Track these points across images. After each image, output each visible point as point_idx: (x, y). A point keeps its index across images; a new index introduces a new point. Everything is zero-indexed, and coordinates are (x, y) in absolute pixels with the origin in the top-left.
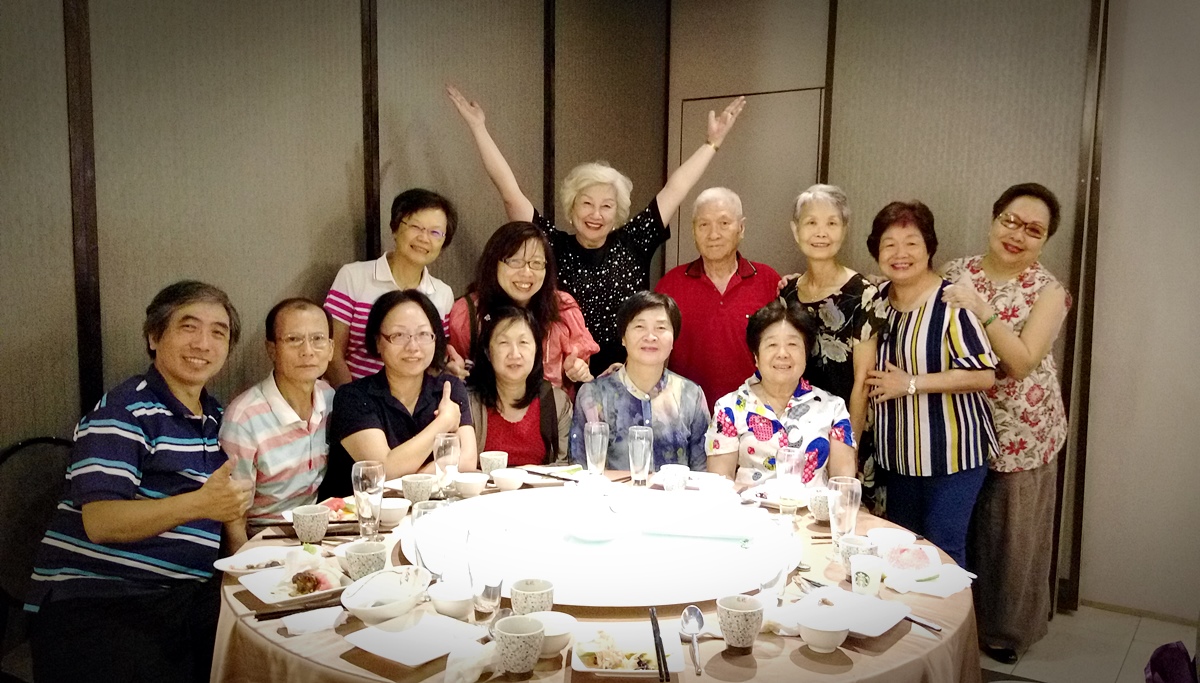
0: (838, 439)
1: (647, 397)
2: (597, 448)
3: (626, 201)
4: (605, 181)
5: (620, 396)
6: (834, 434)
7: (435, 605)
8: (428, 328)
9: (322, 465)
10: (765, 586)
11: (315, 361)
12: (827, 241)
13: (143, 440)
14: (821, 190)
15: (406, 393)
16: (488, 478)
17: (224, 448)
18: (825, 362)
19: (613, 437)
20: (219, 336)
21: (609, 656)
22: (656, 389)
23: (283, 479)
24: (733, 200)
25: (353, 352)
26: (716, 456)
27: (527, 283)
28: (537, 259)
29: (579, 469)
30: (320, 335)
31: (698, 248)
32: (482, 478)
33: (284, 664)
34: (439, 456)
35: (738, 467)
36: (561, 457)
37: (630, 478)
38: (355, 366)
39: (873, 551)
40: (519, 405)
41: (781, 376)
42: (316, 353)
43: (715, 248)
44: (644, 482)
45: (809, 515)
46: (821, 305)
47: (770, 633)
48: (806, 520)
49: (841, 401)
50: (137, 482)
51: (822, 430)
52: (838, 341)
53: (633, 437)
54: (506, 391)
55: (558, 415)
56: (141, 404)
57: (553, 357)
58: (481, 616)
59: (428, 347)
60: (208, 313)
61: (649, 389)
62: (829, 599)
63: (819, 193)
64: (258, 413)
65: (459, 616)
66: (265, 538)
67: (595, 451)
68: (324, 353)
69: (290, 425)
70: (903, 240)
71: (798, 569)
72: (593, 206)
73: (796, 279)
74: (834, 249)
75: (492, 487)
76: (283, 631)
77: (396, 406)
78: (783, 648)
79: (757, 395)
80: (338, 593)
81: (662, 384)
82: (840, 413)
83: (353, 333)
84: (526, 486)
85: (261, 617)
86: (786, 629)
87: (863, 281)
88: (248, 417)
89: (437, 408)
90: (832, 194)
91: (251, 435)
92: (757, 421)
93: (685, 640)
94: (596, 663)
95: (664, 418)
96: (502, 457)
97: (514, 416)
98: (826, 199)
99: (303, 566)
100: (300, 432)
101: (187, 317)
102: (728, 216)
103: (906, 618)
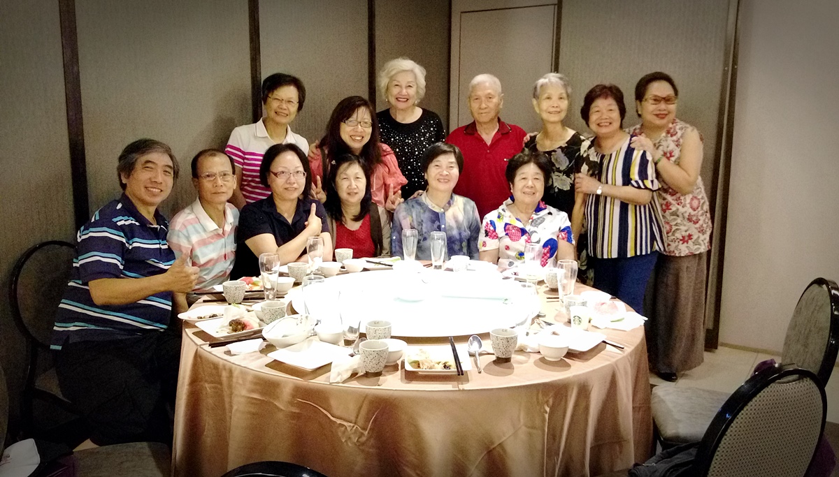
0: (563, 239)
1: (442, 210)
2: (410, 245)
3: (422, 82)
4: (407, 69)
5: (425, 211)
6: (560, 236)
7: (319, 337)
8: (301, 169)
9: (232, 257)
10: (518, 325)
11: (224, 189)
12: (558, 110)
13: (124, 240)
14: (553, 76)
15: (287, 211)
16: (341, 265)
17: (171, 247)
18: (556, 190)
19: (420, 238)
20: (168, 174)
21: (427, 362)
22: (447, 205)
23: (208, 266)
24: (495, 82)
25: (246, 185)
26: (484, 251)
27: (359, 136)
28: (366, 120)
29: (398, 259)
30: (226, 173)
31: (472, 113)
32: (337, 265)
33: (231, 372)
34: (310, 251)
35: (499, 258)
36: (384, 252)
37: (431, 265)
38: (247, 194)
39: (584, 304)
40: (356, 219)
41: (528, 199)
42: (225, 184)
43: (484, 115)
44: (440, 267)
45: (545, 285)
46: (553, 153)
47: (521, 351)
48: (543, 288)
49: (564, 215)
50: (121, 267)
51: (553, 233)
52: (565, 177)
53: (433, 239)
54: (348, 211)
55: (382, 225)
56: (121, 218)
57: (378, 186)
58: (348, 343)
59: (301, 181)
60: (160, 159)
61: (442, 206)
62: (557, 332)
63: (553, 78)
64: (192, 224)
65: (335, 343)
66: (205, 301)
67: (409, 247)
68: (230, 185)
69: (212, 231)
70: (605, 108)
71: (538, 316)
72: (401, 86)
73: (535, 137)
74: (563, 115)
75: (344, 270)
76: (228, 353)
77: (281, 219)
78: (529, 358)
79: (511, 212)
80: (260, 331)
81: (451, 202)
82: (564, 222)
83: (244, 172)
84: (365, 270)
85: (212, 345)
86: (531, 348)
87: (581, 137)
88: (185, 227)
89: (307, 220)
90: (561, 79)
91: (188, 238)
92: (511, 229)
93: (472, 355)
94: (419, 367)
95: (453, 224)
96: (350, 252)
97: (354, 226)
98: (557, 82)
99: (235, 316)
100: (218, 235)
101: (148, 162)
102: (493, 93)
103: (604, 342)
